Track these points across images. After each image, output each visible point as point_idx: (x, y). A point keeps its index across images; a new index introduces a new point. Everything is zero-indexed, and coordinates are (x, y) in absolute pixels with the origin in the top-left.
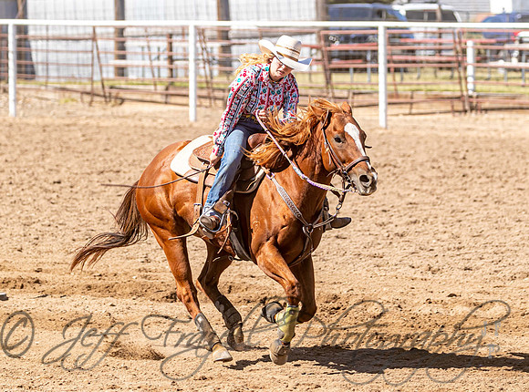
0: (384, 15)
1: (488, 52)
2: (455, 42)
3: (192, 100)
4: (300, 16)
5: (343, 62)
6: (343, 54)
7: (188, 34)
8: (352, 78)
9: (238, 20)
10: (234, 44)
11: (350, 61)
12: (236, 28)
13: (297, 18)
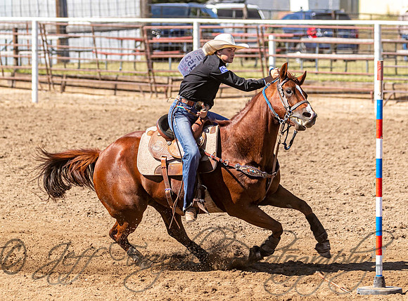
0: (198, 13)
1: (287, 45)
2: (258, 36)
3: (34, 85)
4: (126, 14)
5: (163, 53)
6: (163, 45)
7: (31, 29)
8: (170, 67)
9: (74, 17)
10: (71, 37)
11: (169, 52)
12: (72, 23)
13: (124, 16)
